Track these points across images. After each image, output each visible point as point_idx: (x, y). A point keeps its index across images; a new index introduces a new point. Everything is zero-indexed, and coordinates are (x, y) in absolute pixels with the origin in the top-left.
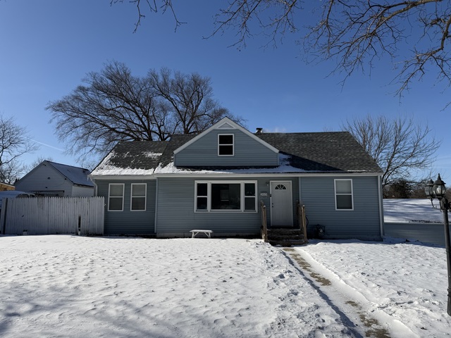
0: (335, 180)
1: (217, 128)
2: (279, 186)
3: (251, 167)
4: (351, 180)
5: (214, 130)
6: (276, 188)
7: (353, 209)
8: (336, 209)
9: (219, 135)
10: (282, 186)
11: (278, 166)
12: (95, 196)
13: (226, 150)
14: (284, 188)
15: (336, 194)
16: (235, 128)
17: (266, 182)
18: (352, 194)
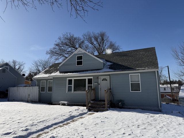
0: (130, 75)
1: (76, 53)
2: (104, 79)
3: (89, 70)
4: (139, 74)
5: (75, 54)
6: (103, 80)
7: (141, 91)
8: (131, 91)
9: (77, 56)
10: (105, 79)
11: (102, 69)
12: (36, 86)
13: (79, 63)
14: (106, 80)
15: (130, 83)
16: (83, 52)
17: (97, 77)
18: (140, 82)
